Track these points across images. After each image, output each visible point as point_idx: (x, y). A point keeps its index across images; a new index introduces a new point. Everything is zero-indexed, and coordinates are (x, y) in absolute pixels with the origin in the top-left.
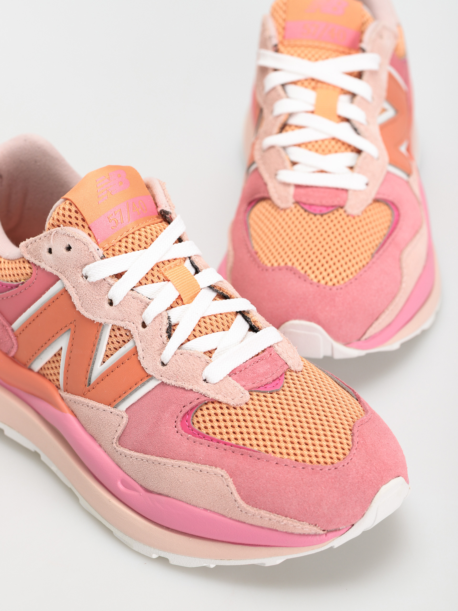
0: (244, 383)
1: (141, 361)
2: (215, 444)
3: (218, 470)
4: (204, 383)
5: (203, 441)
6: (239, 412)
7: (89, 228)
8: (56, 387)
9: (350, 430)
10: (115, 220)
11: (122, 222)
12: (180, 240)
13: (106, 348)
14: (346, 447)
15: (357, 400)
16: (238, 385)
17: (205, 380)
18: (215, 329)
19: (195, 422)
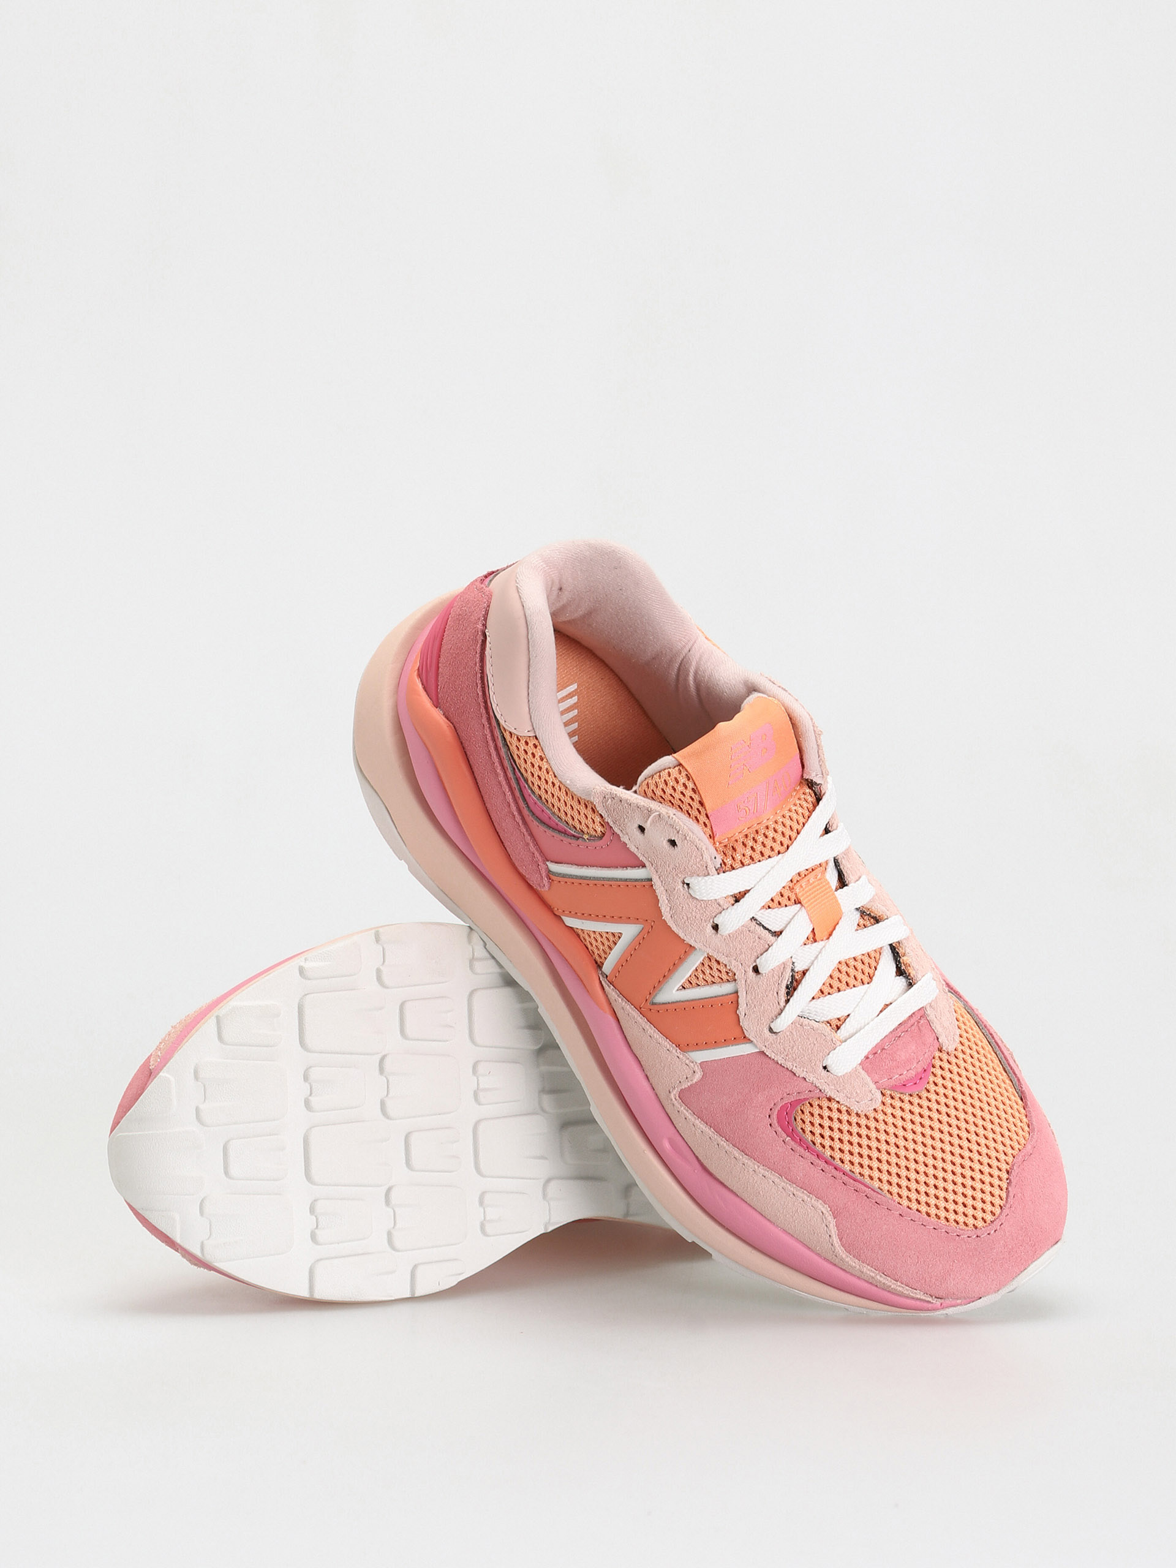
0: (877, 1077)
1: (742, 1017)
2: (822, 1164)
3: (819, 1204)
4: (824, 1072)
5: (807, 1154)
6: (863, 1122)
7: (707, 815)
8: (594, 962)
9: (1008, 1172)
10: (747, 809)
11: (755, 811)
12: (827, 831)
13: (692, 973)
14: (997, 1201)
15: (1022, 1100)
16: (868, 1079)
17: (825, 1068)
18: (852, 981)
19: (798, 1119)
